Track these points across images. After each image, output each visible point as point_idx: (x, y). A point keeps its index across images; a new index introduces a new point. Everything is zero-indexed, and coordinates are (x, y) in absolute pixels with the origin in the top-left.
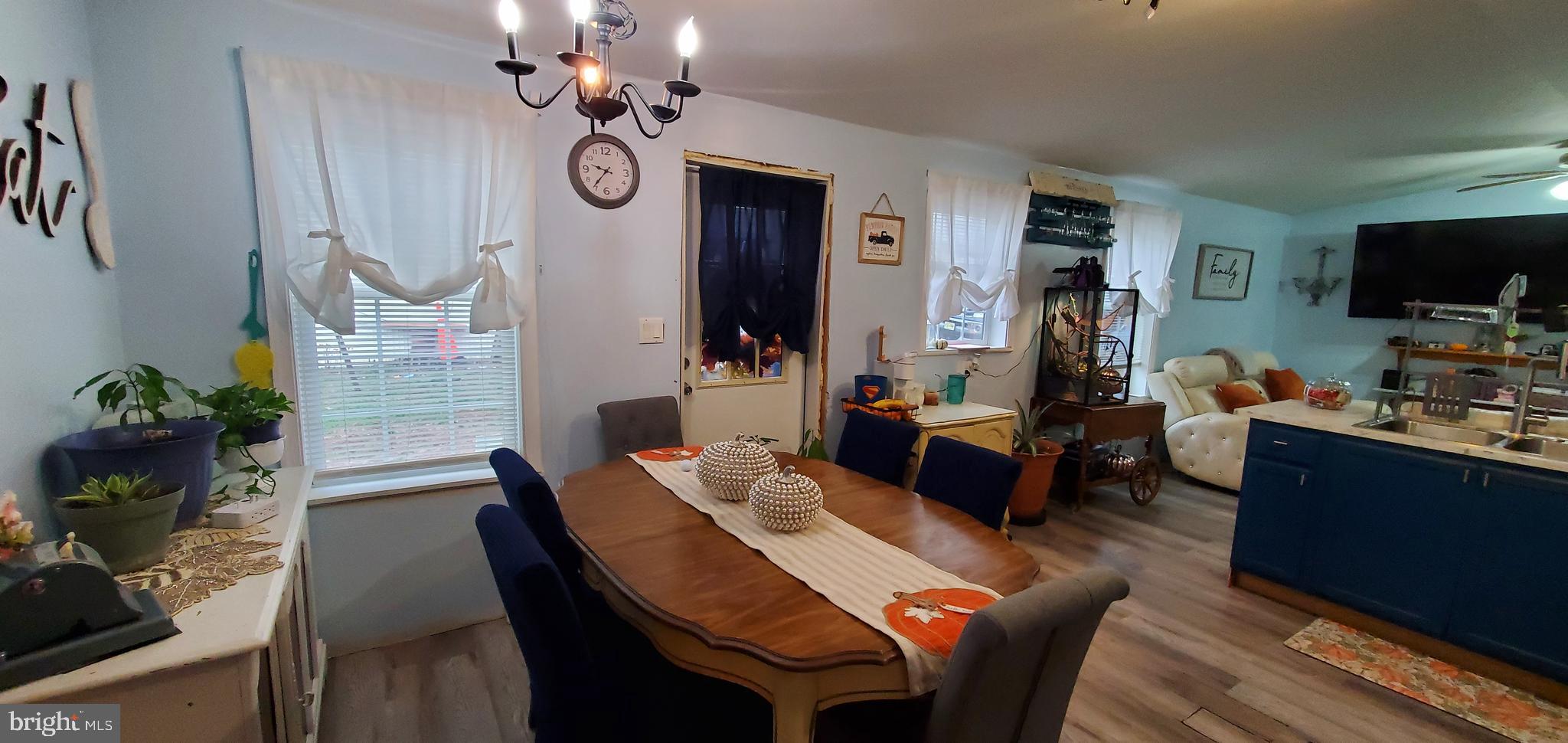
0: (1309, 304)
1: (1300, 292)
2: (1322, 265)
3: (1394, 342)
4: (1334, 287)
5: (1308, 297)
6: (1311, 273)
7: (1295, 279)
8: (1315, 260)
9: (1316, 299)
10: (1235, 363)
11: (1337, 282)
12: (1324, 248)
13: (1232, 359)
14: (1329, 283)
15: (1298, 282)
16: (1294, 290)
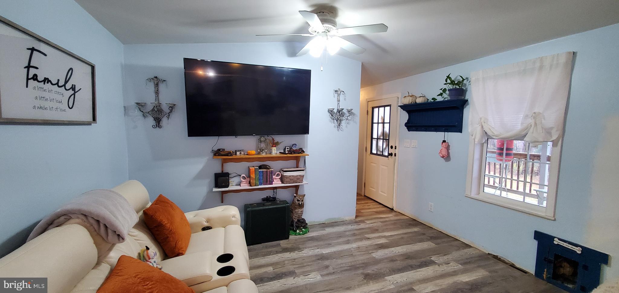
0: (154, 127)
1: (144, 116)
2: (157, 93)
3: (218, 153)
4: (171, 111)
5: (151, 121)
6: (150, 100)
7: (137, 103)
8: (151, 87)
9: (158, 122)
10: (106, 227)
11: (172, 108)
12: (156, 77)
13: (98, 222)
14: (166, 109)
15: (140, 106)
16: (137, 113)
